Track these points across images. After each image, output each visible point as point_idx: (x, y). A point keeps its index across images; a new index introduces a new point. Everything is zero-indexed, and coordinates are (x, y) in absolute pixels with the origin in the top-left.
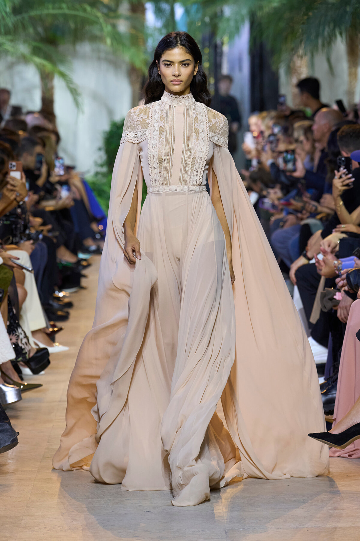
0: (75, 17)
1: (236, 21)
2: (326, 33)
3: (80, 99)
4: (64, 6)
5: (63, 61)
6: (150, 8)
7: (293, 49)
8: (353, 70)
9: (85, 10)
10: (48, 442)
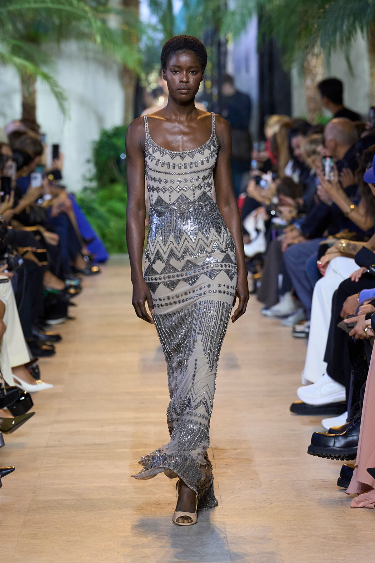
0: (60, 11)
1: (243, 15)
2: (345, 27)
3: (66, 104)
5: (45, 62)
7: (307, 47)
8: (374, 70)
9: (71, 4)
10: (33, 493)
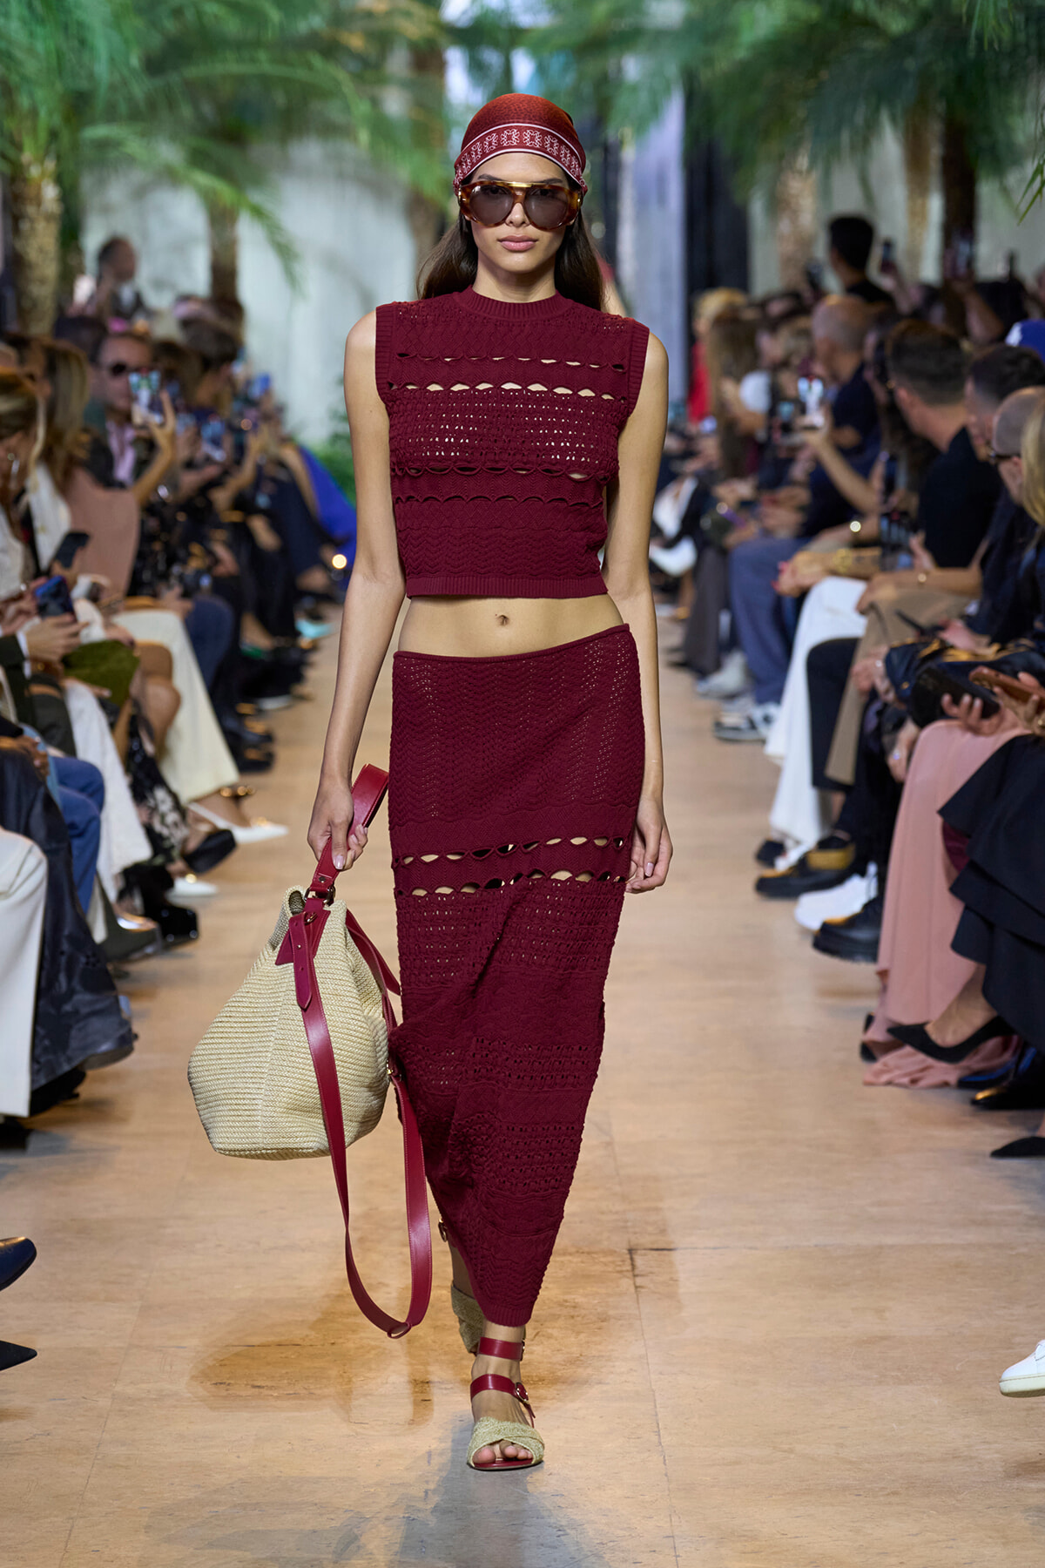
0: (286, 82)
1: (653, 92)
2: (859, 119)
3: (298, 268)
4: (262, 55)
5: (257, 178)
6: (456, 59)
7: (781, 157)
8: (919, 202)
9: (310, 67)
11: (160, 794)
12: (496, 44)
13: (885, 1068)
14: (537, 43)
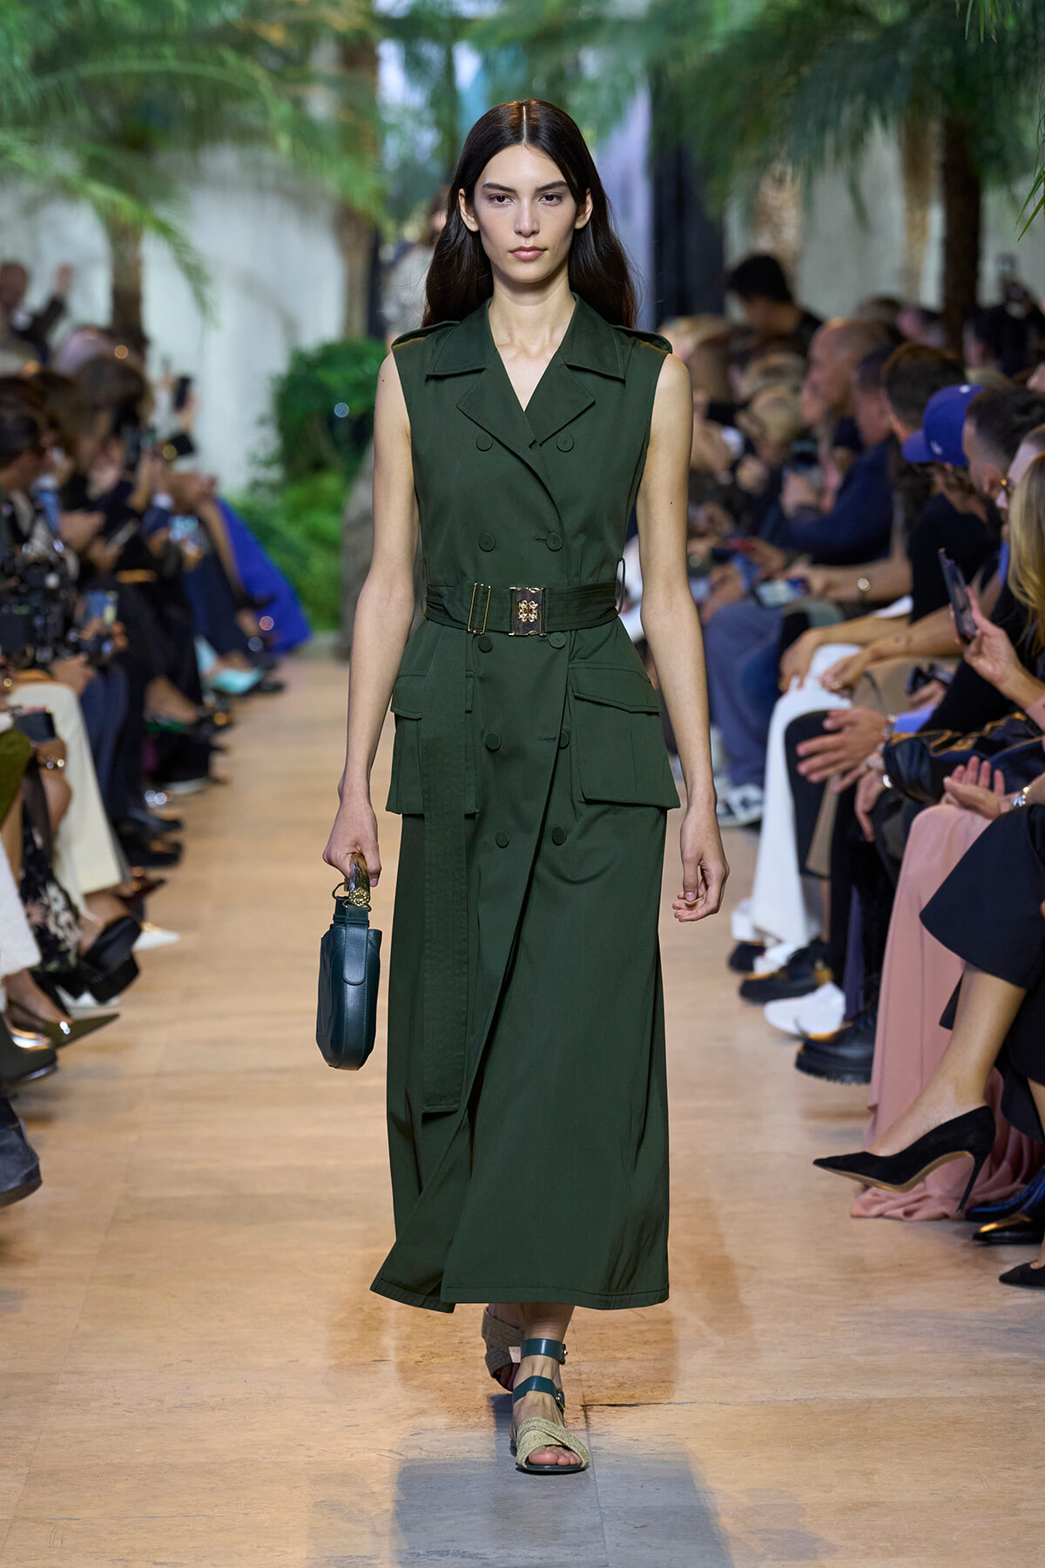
0: (195, 80)
1: (615, 91)
2: (845, 121)
3: (209, 293)
4: (168, 51)
5: (165, 192)
6: (390, 54)
7: (759, 163)
8: (918, 215)
9: (222, 63)
10: (126, 1181)
11: (53, 891)
12: (436, 37)
13: (876, 1198)
14: (482, 35)
